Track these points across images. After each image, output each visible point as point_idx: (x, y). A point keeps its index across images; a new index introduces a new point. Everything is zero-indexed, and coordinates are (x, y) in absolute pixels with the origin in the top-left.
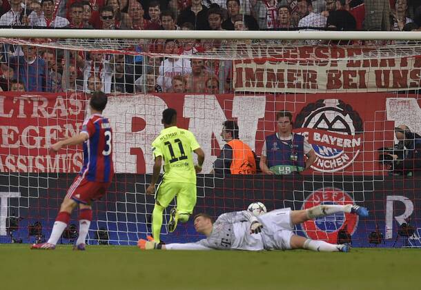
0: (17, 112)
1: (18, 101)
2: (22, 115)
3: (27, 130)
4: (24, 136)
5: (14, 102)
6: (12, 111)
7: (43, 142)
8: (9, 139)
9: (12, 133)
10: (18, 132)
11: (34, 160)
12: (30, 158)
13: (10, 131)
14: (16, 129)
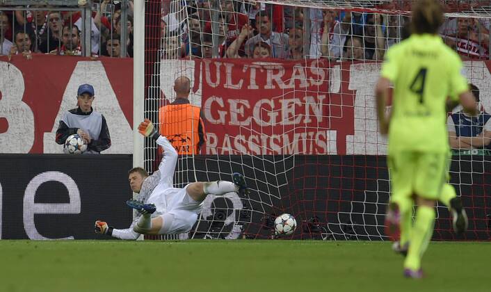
0: (247, 82)
1: (249, 71)
2: (253, 86)
3: (259, 104)
4: (256, 111)
5: (244, 71)
6: (242, 81)
7: (279, 119)
8: (239, 115)
9: (242, 109)
10: (248, 106)
11: (268, 140)
12: (264, 137)
13: (239, 106)
14: (246, 103)
